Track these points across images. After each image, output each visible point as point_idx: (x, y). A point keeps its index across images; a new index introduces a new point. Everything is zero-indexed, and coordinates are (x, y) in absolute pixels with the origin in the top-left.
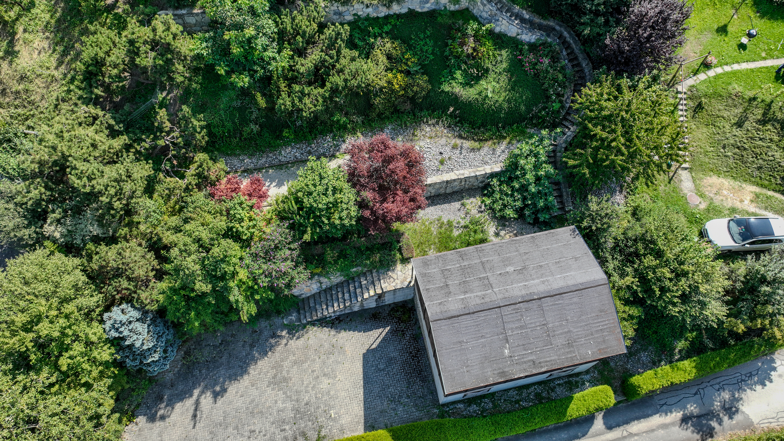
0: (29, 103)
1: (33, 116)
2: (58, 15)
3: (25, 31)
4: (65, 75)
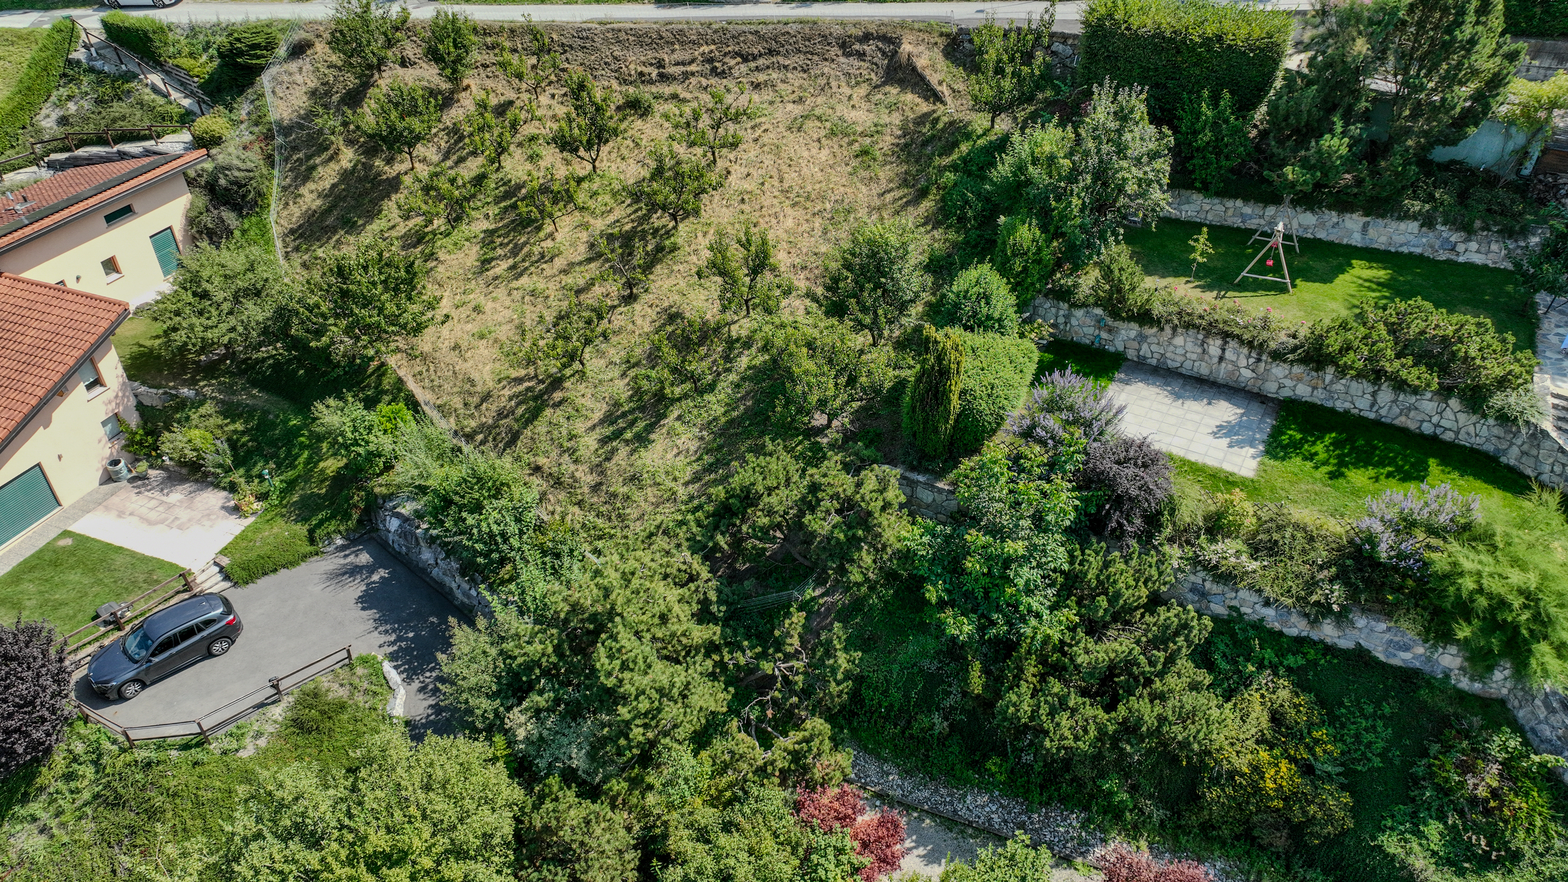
0: (619, 516)
1: (611, 537)
2: (735, 414)
3: (679, 418)
4: (691, 498)
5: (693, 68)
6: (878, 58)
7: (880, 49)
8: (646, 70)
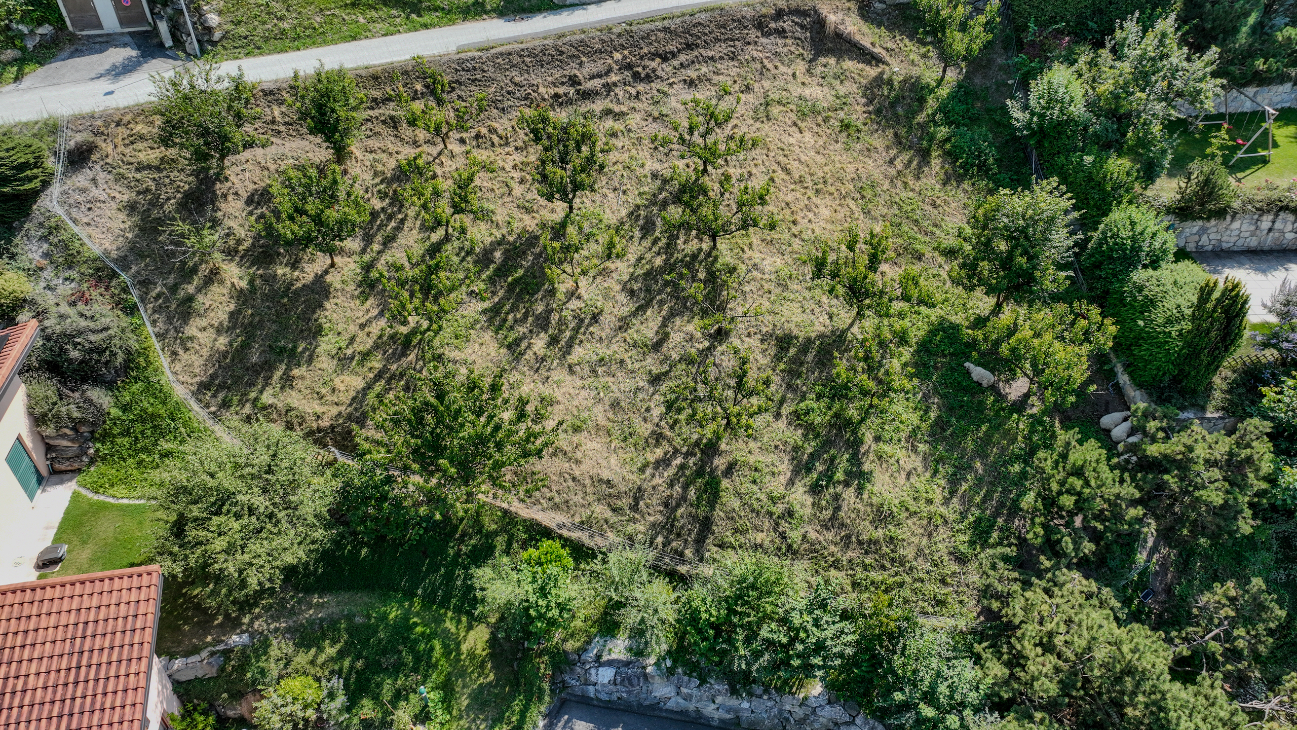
0: (893, 560)
1: (901, 585)
2: (933, 415)
3: (878, 439)
4: (963, 515)
5: (614, 78)
6: (799, 32)
7: (797, 23)
8: (561, 90)
